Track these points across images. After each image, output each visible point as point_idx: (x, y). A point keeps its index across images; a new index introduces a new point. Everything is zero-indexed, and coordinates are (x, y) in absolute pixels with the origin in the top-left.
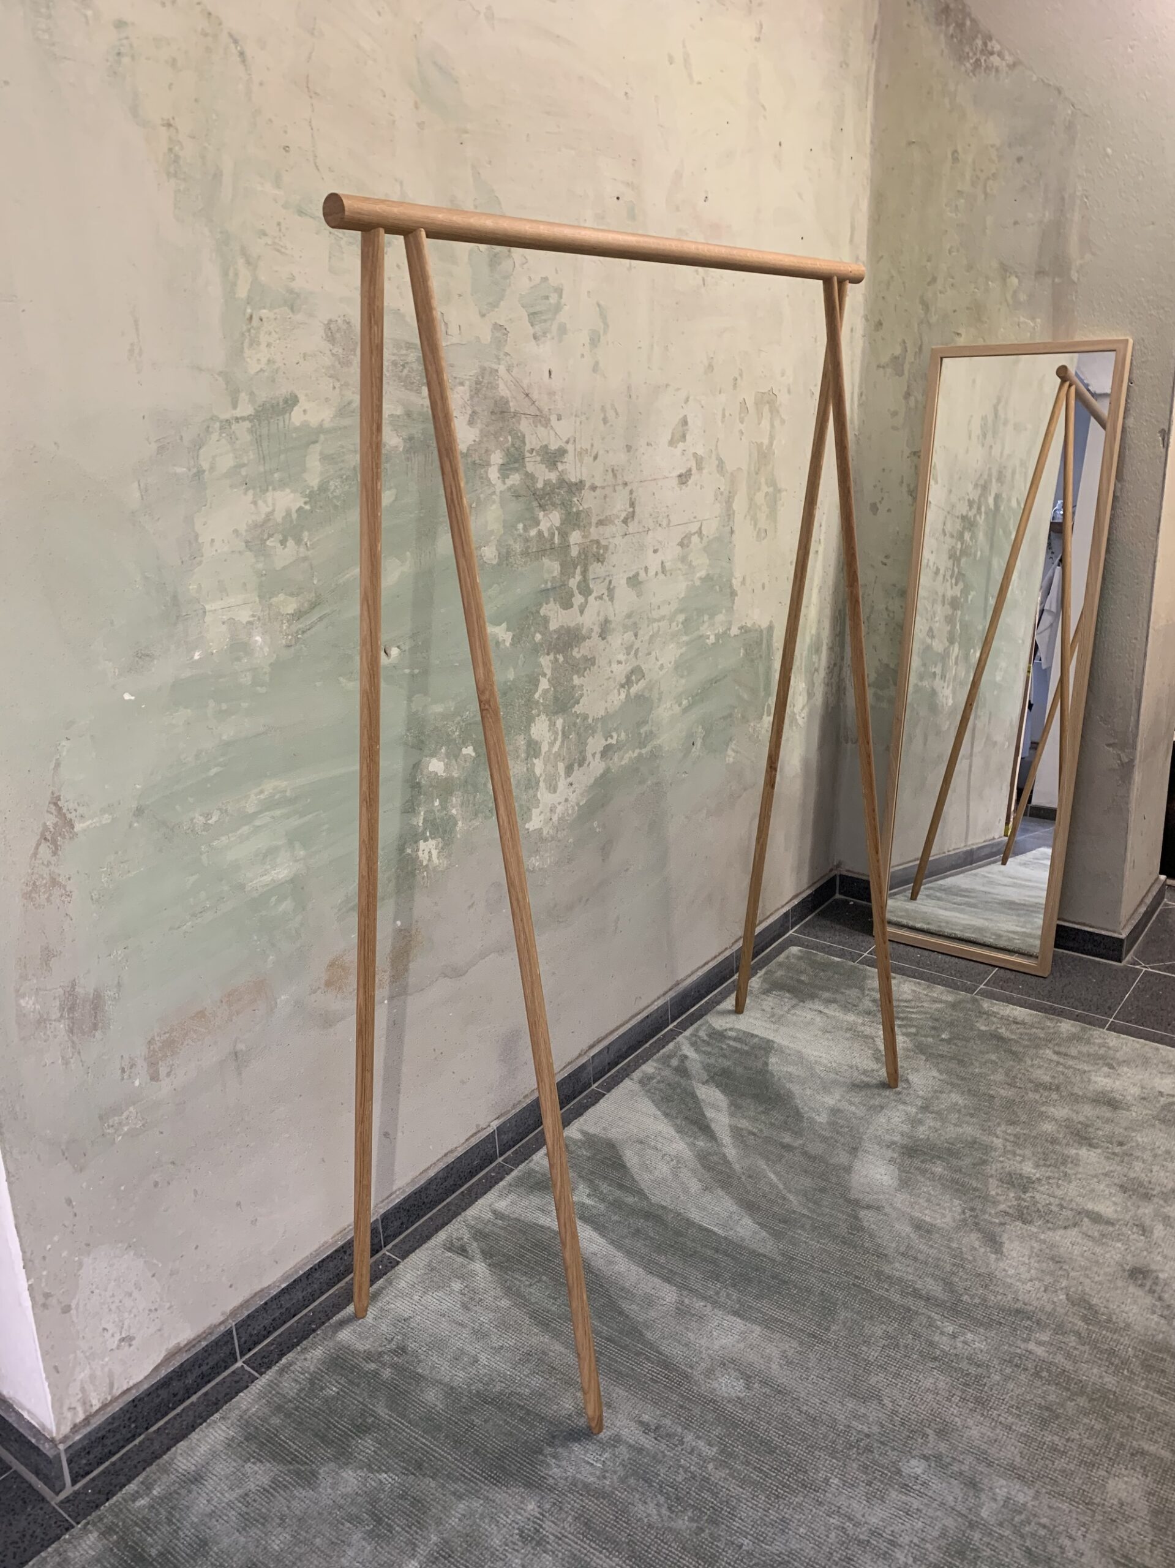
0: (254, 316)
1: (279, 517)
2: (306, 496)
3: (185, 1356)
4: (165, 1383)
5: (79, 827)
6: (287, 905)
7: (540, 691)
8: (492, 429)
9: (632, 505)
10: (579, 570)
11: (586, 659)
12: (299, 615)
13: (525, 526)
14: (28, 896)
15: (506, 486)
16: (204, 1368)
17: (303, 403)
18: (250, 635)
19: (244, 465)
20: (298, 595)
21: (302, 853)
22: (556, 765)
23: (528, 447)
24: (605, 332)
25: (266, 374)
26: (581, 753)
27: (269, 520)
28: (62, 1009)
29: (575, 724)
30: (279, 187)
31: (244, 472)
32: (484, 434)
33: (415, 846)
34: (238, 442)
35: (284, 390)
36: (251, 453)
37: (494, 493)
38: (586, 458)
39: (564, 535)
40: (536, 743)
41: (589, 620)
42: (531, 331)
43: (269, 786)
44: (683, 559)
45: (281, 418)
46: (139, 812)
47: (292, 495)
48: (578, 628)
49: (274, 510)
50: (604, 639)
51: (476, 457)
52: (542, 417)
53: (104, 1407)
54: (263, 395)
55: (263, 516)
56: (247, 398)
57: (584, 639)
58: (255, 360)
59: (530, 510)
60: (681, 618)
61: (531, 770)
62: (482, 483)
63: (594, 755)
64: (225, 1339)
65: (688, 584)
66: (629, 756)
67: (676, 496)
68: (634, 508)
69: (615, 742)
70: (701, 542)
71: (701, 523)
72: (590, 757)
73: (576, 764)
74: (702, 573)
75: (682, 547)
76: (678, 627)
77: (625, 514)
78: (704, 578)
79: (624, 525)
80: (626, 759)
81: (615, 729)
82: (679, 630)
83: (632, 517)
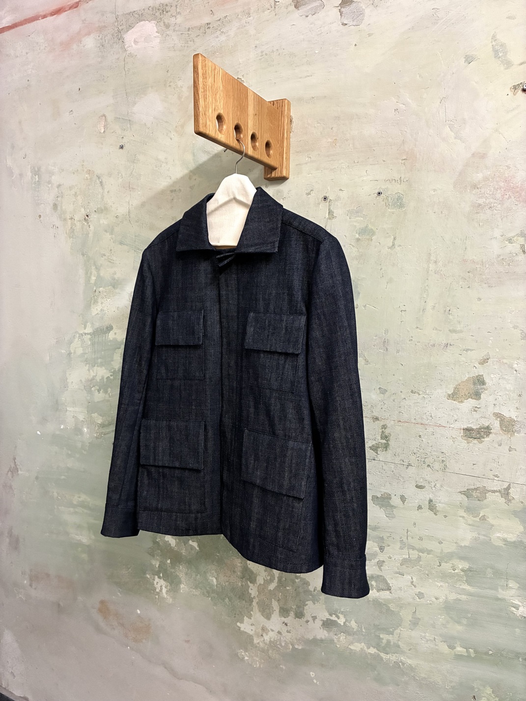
0: (97, 291)
1: (98, 379)
2: (112, 372)
5: (20, 472)
6: (84, 556)
12: (103, 426)
17: (115, 330)
18: (83, 426)
19: (87, 353)
20: (103, 416)
21: (93, 537)
22: (271, 600)
25: (100, 315)
26: (298, 607)
27: (94, 379)
30: (112, 234)
31: (86, 357)
33: (152, 576)
34: (85, 343)
35: (106, 323)
36: (89, 349)
43: (83, 497)
45: (104, 335)
46: (37, 478)
47: (105, 371)
49: (96, 375)
54: (97, 325)
55: (92, 377)
56: (90, 326)
58: (95, 310)
65: (477, 536)
66: (361, 647)
67: (458, 446)
68: (387, 441)
69: (342, 624)
70: (505, 503)
71: (506, 485)
72: (308, 616)
73: (292, 612)
74: (505, 536)
75: (467, 497)
76: (454, 571)
77: (374, 443)
78: (511, 543)
79: (373, 451)
80: (357, 647)
81: (342, 612)
82: (457, 574)
83: (384, 448)
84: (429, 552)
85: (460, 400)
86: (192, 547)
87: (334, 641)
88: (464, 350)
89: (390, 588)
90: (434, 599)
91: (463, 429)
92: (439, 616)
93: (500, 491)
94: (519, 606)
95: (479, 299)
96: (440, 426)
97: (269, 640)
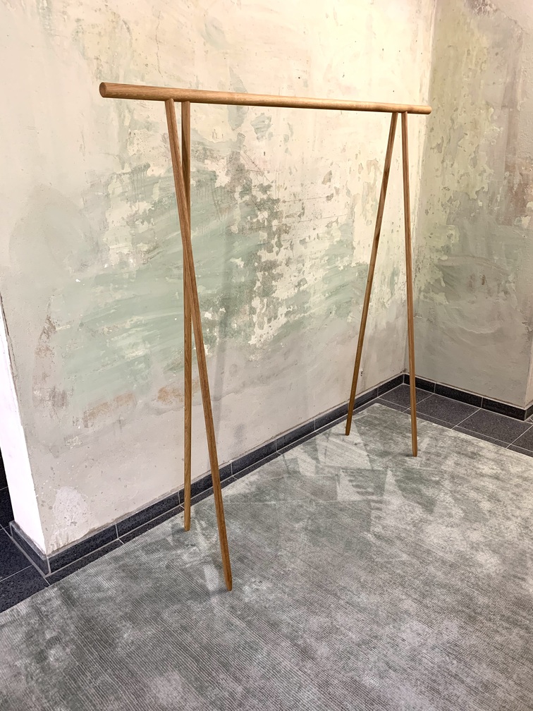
0: (132, 133)
1: (141, 212)
2: (153, 204)
3: (96, 533)
5: (57, 329)
6: (142, 366)
7: (256, 287)
8: (236, 177)
9: (303, 209)
10: (276, 237)
11: (279, 274)
12: (149, 252)
13: (251, 219)
14: (38, 353)
15: (242, 201)
17: (152, 167)
18: (128, 259)
19: (126, 192)
20: (148, 244)
21: (149, 346)
22: (263, 318)
23: (253, 185)
24: (292, 135)
25: (136, 156)
26: (275, 314)
27: (137, 213)
28: (50, 396)
29: (273, 301)
30: (143, 81)
31: (126, 194)
32: (233, 179)
34: (124, 183)
35: (143, 162)
36: (129, 187)
37: (237, 203)
38: (281, 189)
39: (269, 222)
40: (254, 308)
41: (281, 257)
42: (256, 136)
43: (135, 319)
44: (328, 233)
45: (142, 173)
46: (82, 325)
47: (147, 204)
48: (275, 261)
49: (138, 210)
50: (287, 266)
51: (228, 189)
52: (260, 172)
54: (135, 164)
55: (134, 212)
56: (128, 165)
57: (278, 266)
58: (132, 151)
59: (254, 211)
60: (326, 258)
61: (251, 319)
62: (231, 199)
63: (281, 315)
65: (330, 243)
67: (325, 205)
69: (292, 310)
70: (337, 225)
71: (337, 217)
72: (279, 316)
74: (337, 239)
75: (327, 227)
77: (299, 213)
78: (338, 241)
79: (299, 217)
80: (297, 317)
81: (291, 304)
82: (325, 263)
83: (303, 214)
85: (325, 184)
86: (222, 313)
87: (288, 321)
88: (326, 160)
89: (307, 282)
90: (320, 278)
91: (326, 197)
92: (321, 285)
94: (341, 266)
95: (330, 135)
96: (320, 197)
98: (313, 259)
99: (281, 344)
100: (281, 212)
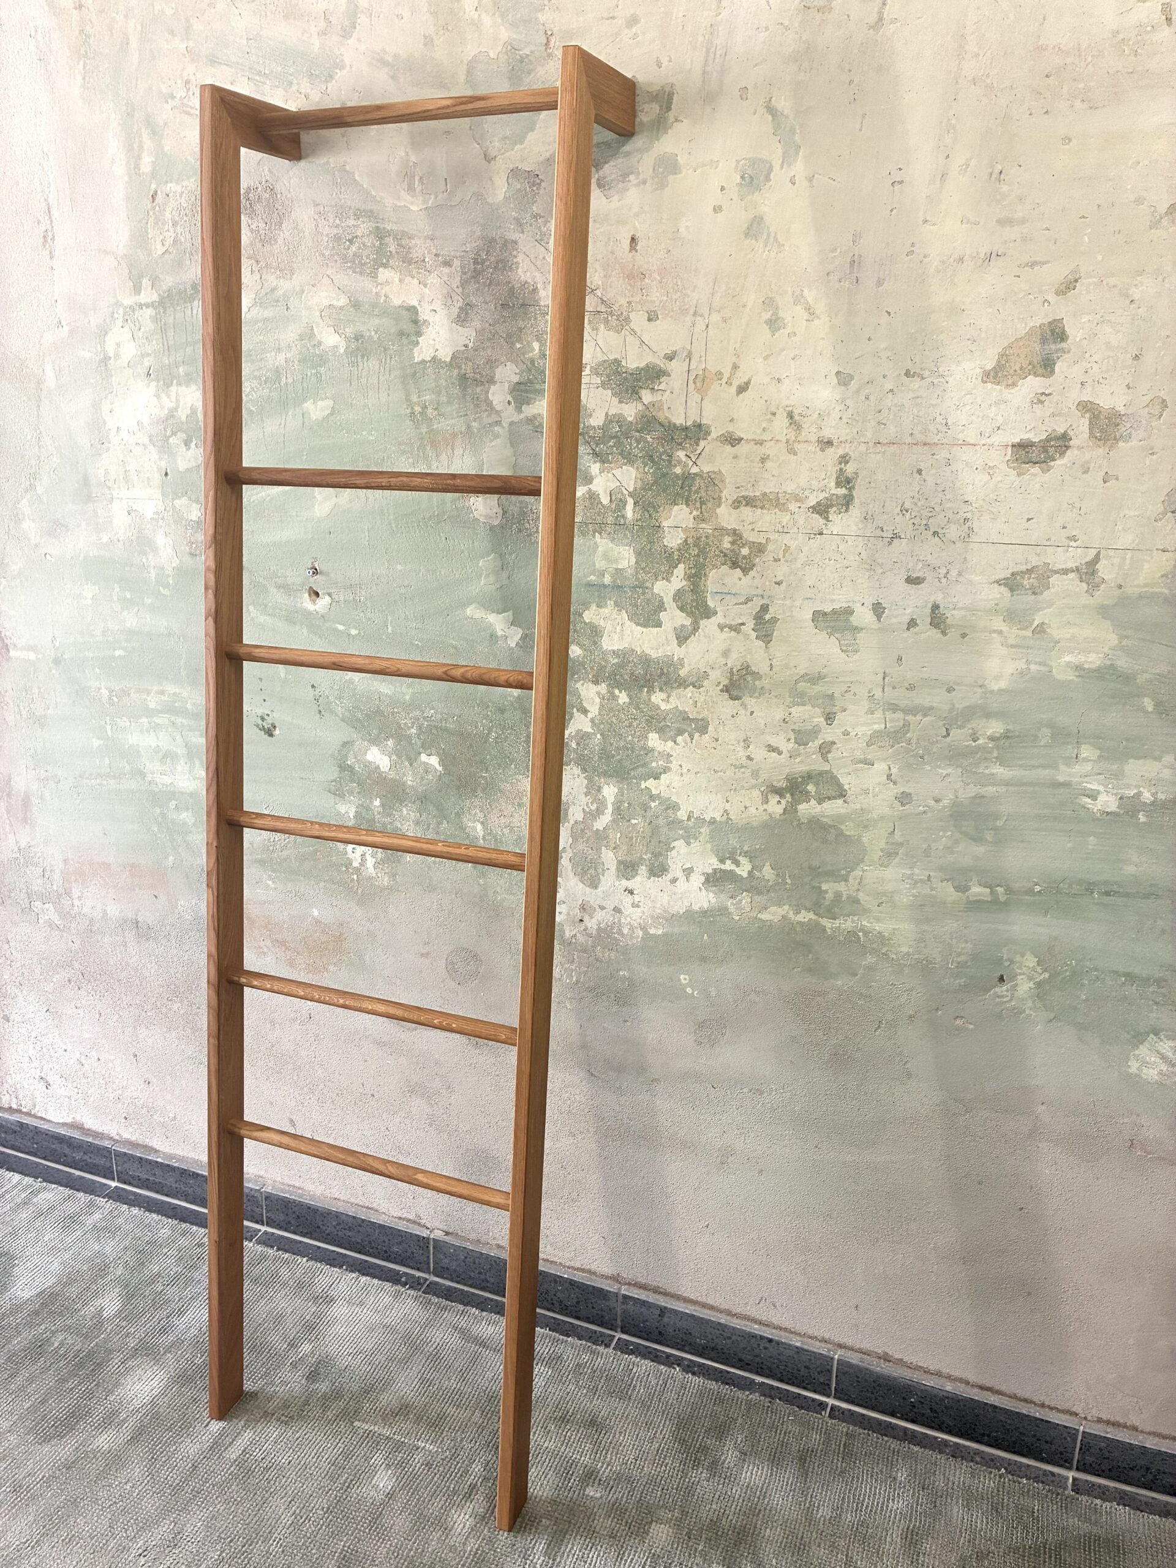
0: (159, 192)
1: (182, 415)
4: (60, 1139)
8: (502, 329)
9: (845, 481)
10: (680, 570)
15: (522, 416)
16: (89, 1160)
18: (155, 531)
19: (148, 355)
22: (599, 849)
25: (173, 256)
26: (656, 855)
27: (173, 416)
29: (645, 808)
31: (147, 362)
32: (486, 338)
34: (142, 330)
36: (154, 342)
37: (499, 423)
38: (716, 385)
39: (647, 508)
44: (1015, 615)
45: (189, 305)
47: (198, 393)
48: (672, 663)
49: (176, 409)
50: (732, 698)
51: (467, 368)
52: (611, 314)
53: (28, 1114)
54: (166, 283)
55: (166, 412)
56: (150, 285)
57: (682, 684)
58: (160, 242)
62: (477, 406)
63: (688, 872)
64: (107, 1155)
65: (1024, 667)
66: (783, 913)
67: (1000, 485)
68: (850, 489)
69: (745, 875)
70: (1087, 592)
71: (1092, 554)
72: (676, 870)
73: (644, 868)
74: (1082, 658)
75: (1012, 590)
76: (975, 741)
77: (822, 496)
78: (1091, 671)
79: (817, 516)
80: (774, 914)
81: (746, 852)
82: (978, 748)
83: (842, 505)
84: (926, 711)
85: (1010, 382)
86: (427, 769)
87: (727, 909)
88: (1027, 265)
89: (844, 793)
90: (933, 802)
91: (1013, 446)
92: (941, 833)
93: (1078, 569)
94: (1099, 792)
95: (1067, 140)
96: (965, 443)
97: (596, 927)
98: (894, 708)
99: (684, 978)
100: (713, 481)
